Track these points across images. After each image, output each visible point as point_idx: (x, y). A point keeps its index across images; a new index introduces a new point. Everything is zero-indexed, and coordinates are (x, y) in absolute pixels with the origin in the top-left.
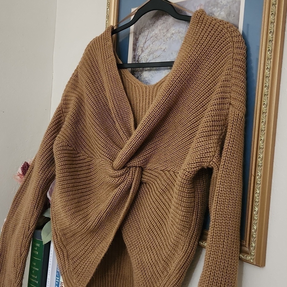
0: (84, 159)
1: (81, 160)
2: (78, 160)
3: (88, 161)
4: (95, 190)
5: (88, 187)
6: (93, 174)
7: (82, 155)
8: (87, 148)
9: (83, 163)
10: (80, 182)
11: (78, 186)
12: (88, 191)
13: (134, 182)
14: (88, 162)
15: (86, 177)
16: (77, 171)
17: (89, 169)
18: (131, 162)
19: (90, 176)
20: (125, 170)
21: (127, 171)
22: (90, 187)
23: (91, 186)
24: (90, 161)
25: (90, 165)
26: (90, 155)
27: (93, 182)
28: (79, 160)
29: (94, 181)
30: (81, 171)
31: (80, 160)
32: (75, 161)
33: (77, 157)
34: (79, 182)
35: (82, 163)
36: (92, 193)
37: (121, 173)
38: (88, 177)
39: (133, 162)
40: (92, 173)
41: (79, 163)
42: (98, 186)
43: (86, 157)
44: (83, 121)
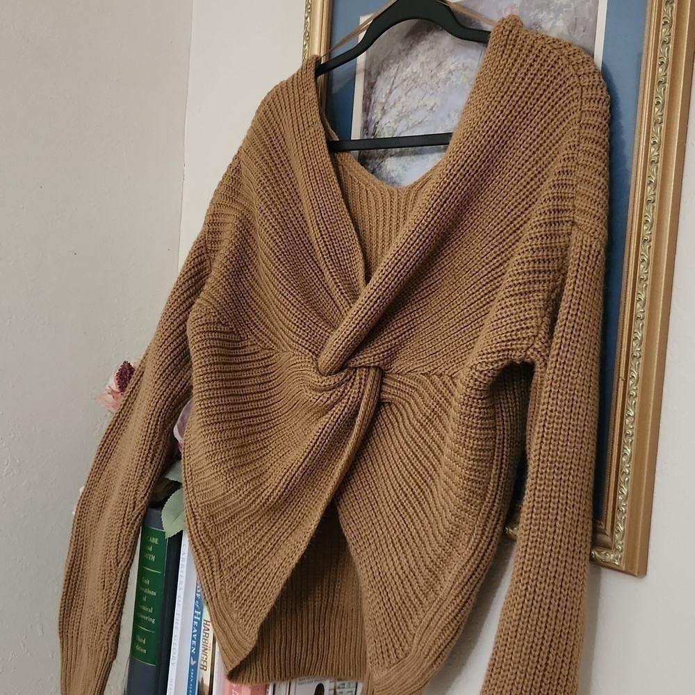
0: (255, 353)
1: (248, 354)
2: (240, 356)
3: (263, 357)
4: (278, 420)
5: (264, 415)
6: (275, 385)
7: (249, 343)
8: (261, 329)
9: (254, 361)
10: (245, 403)
11: (241, 411)
12: (264, 423)
13: (364, 400)
14: (263, 359)
15: (258, 392)
16: (240, 379)
17: (266, 374)
18: (357, 358)
19: (267, 390)
20: (344, 374)
21: (348, 377)
22: (267, 414)
23: (270, 411)
24: (269, 357)
25: (267, 366)
26: (268, 344)
27: (273, 404)
28: (243, 356)
29: (276, 400)
30: (248, 378)
31: (246, 355)
32: (235, 356)
33: (240, 348)
34: (243, 403)
35: (250, 362)
36: (271, 428)
37: (336, 380)
38: (264, 392)
39: (362, 357)
40: (271, 383)
41: (245, 362)
42: (285, 411)
43: (260, 349)
44: (251, 270)
